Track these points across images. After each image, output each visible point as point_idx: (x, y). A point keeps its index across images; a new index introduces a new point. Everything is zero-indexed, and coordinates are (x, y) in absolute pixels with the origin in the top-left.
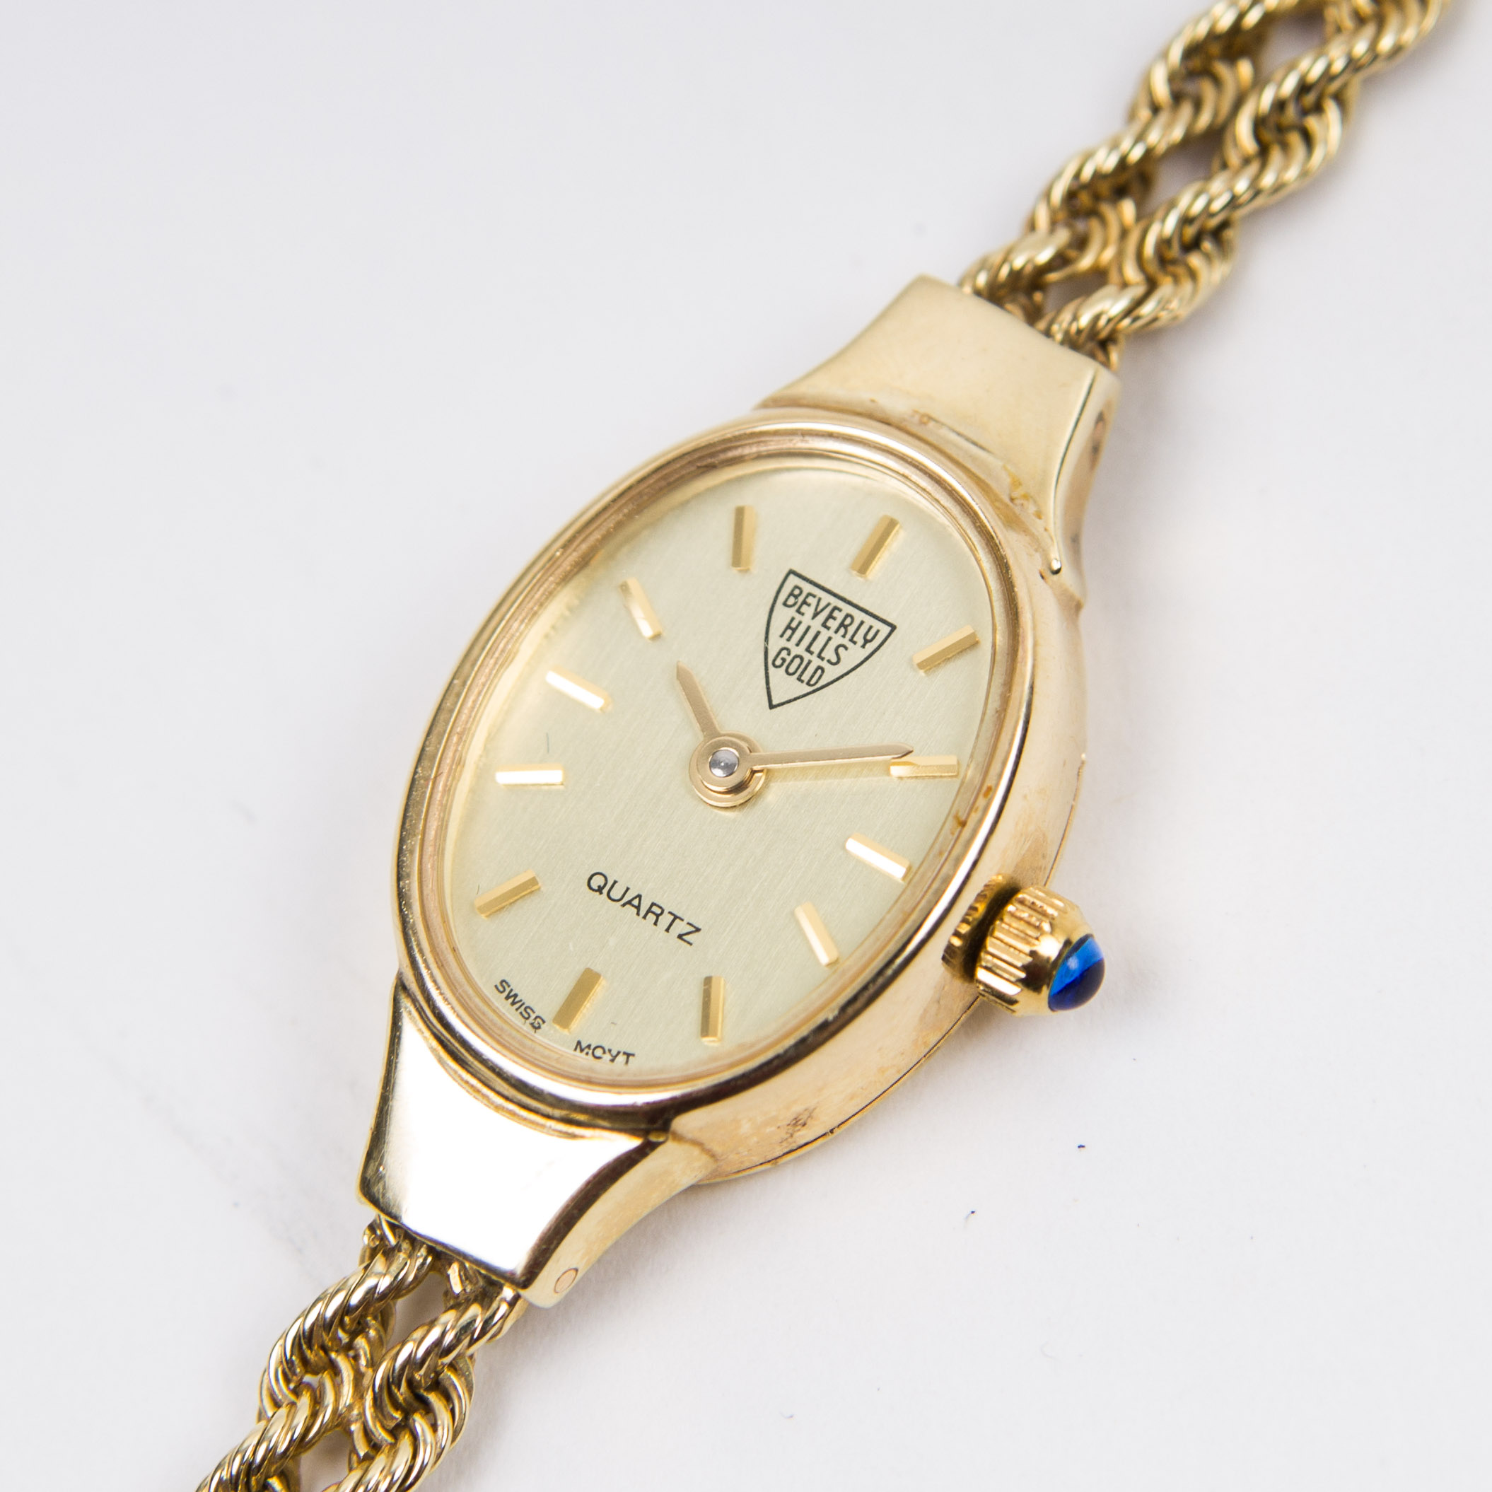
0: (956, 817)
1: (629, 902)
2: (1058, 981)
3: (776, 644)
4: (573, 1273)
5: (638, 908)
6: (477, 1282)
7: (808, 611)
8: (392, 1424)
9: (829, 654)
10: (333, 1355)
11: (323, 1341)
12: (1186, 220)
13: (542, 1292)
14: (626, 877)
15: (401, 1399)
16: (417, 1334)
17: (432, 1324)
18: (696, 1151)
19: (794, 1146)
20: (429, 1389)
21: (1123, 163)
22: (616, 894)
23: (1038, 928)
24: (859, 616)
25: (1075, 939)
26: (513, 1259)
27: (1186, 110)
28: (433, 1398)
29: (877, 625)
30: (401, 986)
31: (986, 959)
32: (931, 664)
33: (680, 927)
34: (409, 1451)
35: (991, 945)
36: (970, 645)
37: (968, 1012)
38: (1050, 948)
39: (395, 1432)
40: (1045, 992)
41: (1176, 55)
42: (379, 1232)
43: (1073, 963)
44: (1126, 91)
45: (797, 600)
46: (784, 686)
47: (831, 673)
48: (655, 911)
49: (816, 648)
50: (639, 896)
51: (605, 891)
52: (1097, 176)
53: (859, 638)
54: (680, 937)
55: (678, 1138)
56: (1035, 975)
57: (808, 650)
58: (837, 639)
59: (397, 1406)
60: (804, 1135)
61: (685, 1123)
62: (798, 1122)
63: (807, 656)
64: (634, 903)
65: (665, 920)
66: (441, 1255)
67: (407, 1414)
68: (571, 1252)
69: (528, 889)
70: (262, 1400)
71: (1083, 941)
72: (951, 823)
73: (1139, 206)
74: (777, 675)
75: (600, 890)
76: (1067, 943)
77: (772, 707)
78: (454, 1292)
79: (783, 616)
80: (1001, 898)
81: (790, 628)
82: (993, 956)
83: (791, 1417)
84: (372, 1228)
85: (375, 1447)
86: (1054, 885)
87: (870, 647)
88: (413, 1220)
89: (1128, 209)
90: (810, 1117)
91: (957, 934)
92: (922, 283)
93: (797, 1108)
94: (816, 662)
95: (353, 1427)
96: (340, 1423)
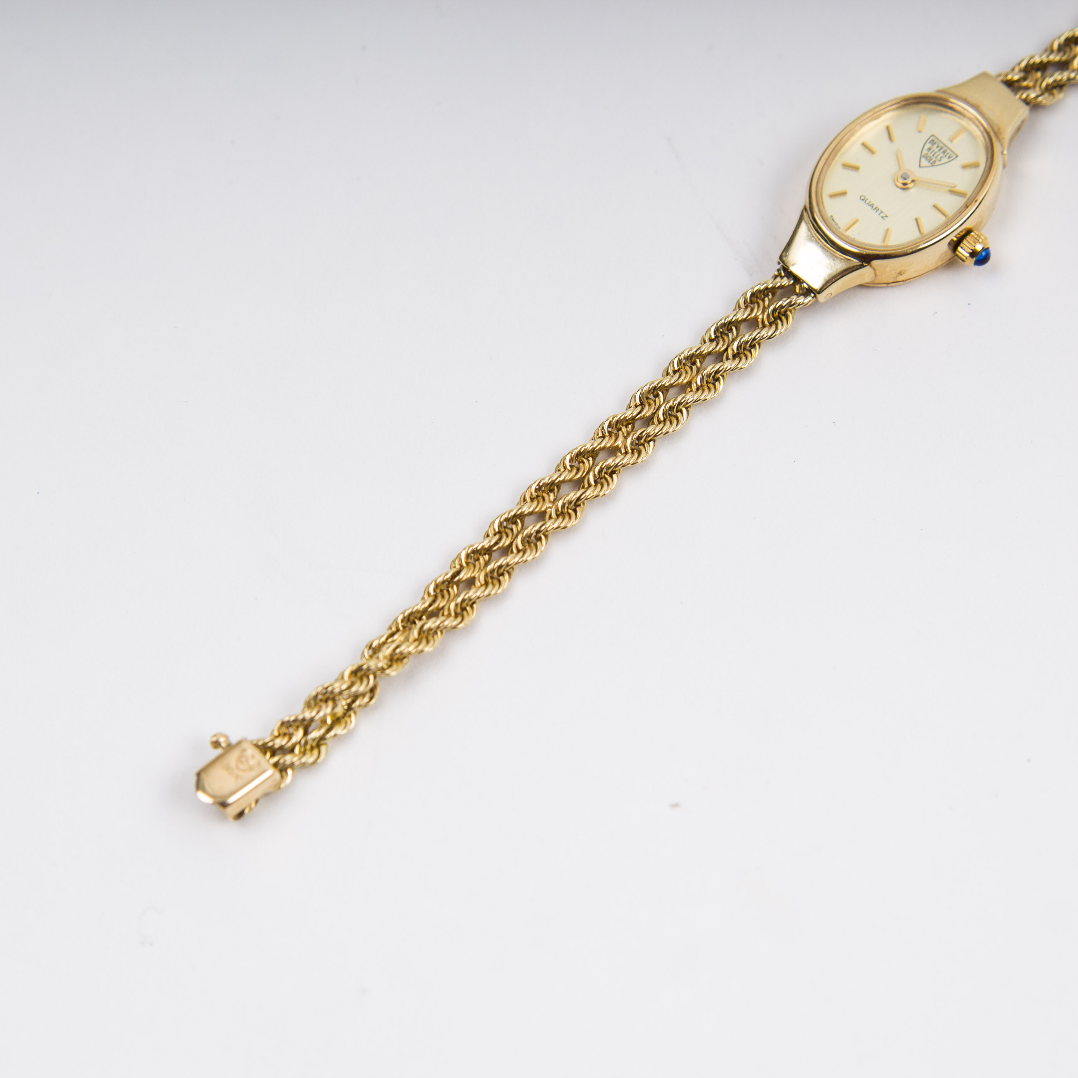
0: (966, 205)
1: (870, 205)
2: (979, 257)
3: (924, 152)
4: (831, 294)
5: (872, 207)
6: (804, 290)
7: (935, 146)
8: (771, 321)
9: (939, 158)
10: (758, 300)
11: (758, 295)
12: (1055, 81)
13: (821, 297)
14: (871, 199)
15: (775, 315)
16: (784, 299)
17: (789, 298)
18: (873, 272)
19: (895, 281)
20: (783, 315)
21: (1041, 62)
22: (867, 202)
23: (978, 240)
24: (948, 151)
25: (986, 247)
26: (816, 285)
27: (1061, 54)
28: (783, 318)
29: (953, 154)
30: (805, 209)
31: (962, 245)
32: (965, 167)
33: (882, 215)
34: (774, 329)
35: (965, 242)
36: (976, 165)
37: (950, 261)
38: (979, 248)
39: (771, 324)
40: (974, 259)
41: (1062, 39)
42: (780, 272)
43: (984, 254)
44: (1046, 44)
45: (933, 142)
46: (924, 162)
47: (937, 163)
48: (877, 209)
49: (936, 155)
50: (873, 205)
51: (864, 200)
52: (1034, 63)
53: (948, 156)
54: (882, 217)
55: (871, 266)
56: (973, 254)
57: (933, 155)
58: (942, 155)
59: (773, 317)
60: (900, 278)
61: (875, 263)
62: (900, 274)
63: (932, 157)
64: (872, 206)
65: (879, 212)
66: (797, 280)
67: (775, 319)
68: (833, 289)
69: (844, 194)
70: (736, 306)
71: (988, 248)
72: (964, 206)
73: (1042, 76)
74: (923, 160)
75: (863, 200)
76: (983, 248)
77: (920, 166)
78: (796, 292)
79: (928, 145)
80: (969, 232)
81: (929, 149)
82: (965, 245)
83: (876, 350)
84: (778, 270)
85: (764, 326)
86: (983, 232)
87: (950, 159)
88: (793, 269)
89: (1039, 74)
90: (904, 273)
91: (955, 237)
92: (984, 75)
93: (903, 268)
94: (934, 159)
95: (759, 320)
96: (756, 318)
